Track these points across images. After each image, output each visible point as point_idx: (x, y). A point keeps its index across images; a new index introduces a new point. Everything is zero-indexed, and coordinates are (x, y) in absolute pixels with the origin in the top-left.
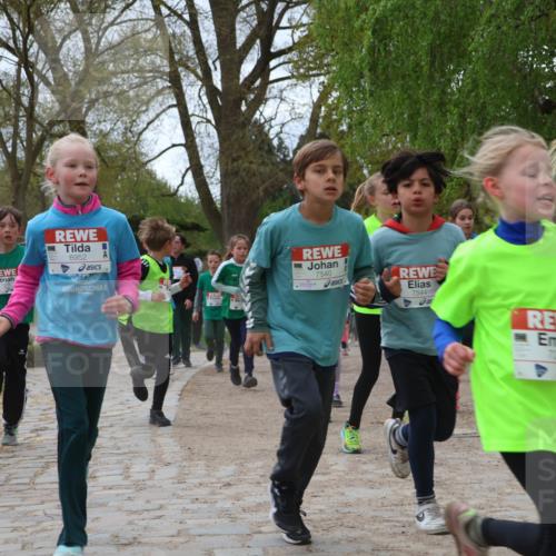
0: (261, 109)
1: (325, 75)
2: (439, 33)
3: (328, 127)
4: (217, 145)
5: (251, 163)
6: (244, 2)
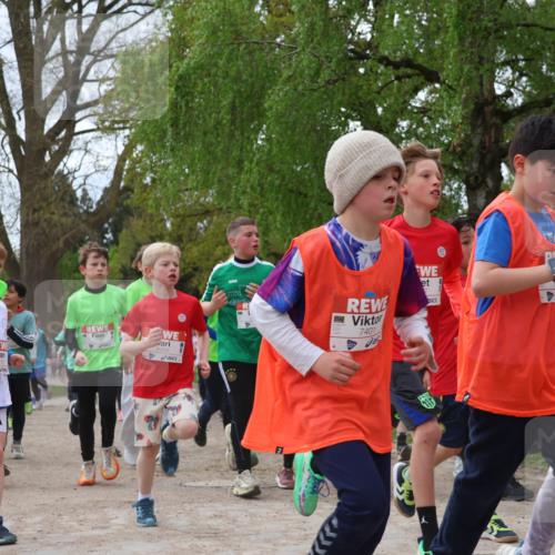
0: (65, 160)
1: (130, 128)
3: (132, 180)
5: (53, 213)
6: (51, 54)
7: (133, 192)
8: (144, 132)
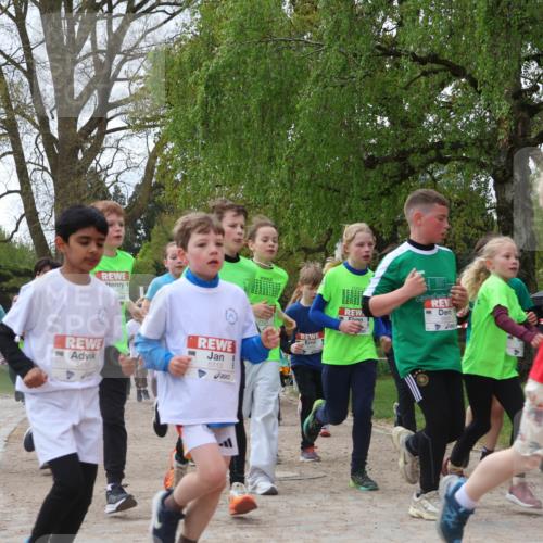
0: (97, 158)
1: (161, 126)
2: (269, 90)
3: (163, 177)
4: (53, 192)
6: (82, 53)
7: (164, 188)
8: (175, 129)
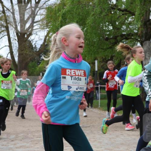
0: (30, 37)
2: (80, 18)
4: (18, 46)
5: (27, 51)
8: (53, 29)
